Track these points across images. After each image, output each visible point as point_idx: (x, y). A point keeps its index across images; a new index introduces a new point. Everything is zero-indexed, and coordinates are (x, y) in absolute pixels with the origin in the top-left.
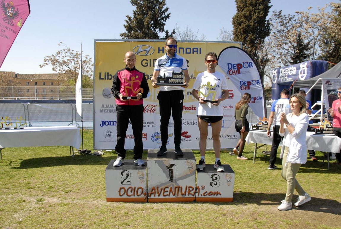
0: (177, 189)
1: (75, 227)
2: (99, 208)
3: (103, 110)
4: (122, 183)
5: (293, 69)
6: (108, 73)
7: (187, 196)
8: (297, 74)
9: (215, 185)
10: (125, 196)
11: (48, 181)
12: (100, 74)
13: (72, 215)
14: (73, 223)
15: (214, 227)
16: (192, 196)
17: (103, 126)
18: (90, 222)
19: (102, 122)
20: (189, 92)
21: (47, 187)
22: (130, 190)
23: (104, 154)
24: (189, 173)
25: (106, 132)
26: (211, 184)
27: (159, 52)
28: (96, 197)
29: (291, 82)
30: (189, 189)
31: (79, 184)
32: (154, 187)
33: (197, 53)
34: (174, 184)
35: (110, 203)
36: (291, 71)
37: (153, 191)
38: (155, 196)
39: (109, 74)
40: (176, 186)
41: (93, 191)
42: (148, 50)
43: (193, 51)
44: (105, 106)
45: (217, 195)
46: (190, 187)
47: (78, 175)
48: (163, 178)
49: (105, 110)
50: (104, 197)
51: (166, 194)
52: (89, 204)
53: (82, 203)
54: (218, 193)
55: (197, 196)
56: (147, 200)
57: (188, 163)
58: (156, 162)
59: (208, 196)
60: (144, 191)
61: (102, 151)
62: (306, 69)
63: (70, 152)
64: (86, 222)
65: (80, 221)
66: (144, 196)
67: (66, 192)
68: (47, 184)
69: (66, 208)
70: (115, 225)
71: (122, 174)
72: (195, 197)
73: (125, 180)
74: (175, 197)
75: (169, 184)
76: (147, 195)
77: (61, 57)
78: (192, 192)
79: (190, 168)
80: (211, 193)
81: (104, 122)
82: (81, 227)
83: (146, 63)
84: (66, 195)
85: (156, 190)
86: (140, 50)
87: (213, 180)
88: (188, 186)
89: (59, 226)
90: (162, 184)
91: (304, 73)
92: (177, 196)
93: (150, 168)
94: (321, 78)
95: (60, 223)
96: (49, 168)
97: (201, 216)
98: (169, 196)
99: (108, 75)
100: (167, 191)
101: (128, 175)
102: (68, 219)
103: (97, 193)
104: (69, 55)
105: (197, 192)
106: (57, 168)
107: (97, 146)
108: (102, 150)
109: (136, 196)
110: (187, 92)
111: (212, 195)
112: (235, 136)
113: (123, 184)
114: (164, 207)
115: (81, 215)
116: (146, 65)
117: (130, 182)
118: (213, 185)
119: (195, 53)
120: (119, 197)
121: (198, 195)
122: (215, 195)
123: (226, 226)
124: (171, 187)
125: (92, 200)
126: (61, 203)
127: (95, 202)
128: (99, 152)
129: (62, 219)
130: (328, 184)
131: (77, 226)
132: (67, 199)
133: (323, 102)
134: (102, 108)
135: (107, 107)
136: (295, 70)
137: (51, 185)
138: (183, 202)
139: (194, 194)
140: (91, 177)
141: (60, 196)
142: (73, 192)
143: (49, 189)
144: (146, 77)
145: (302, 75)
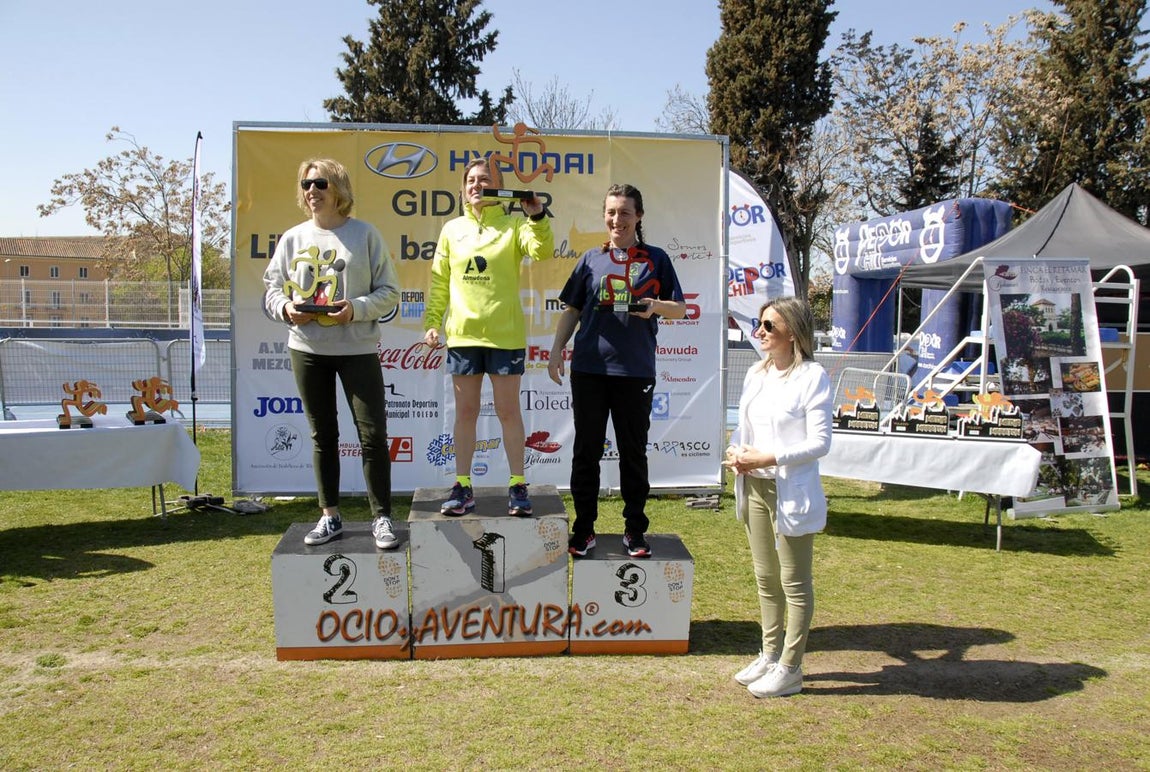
0: (508, 615)
1: (171, 741)
2: (254, 681)
3: (263, 361)
4: (327, 597)
5: (900, 227)
7: (540, 638)
8: (914, 244)
9: (632, 599)
10: (339, 641)
11: (76, 599)
14: (165, 728)
15: (626, 730)
16: (559, 638)
17: (264, 413)
18: (221, 726)
19: (260, 401)
20: (552, 301)
21: (73, 618)
22: (354, 620)
23: (267, 509)
24: (546, 563)
25: (273, 435)
26: (618, 598)
27: (453, 168)
28: (240, 647)
29: (894, 271)
30: (548, 615)
31: (185, 606)
32: (433, 610)
33: (581, 171)
34: (498, 597)
35: (287, 664)
36: (894, 232)
37: (431, 624)
38: (436, 638)
40: (503, 604)
41: (231, 630)
42: (416, 158)
43: (568, 166)
44: (271, 348)
45: (637, 633)
46: (550, 608)
47: (181, 579)
48: (462, 579)
49: (270, 360)
50: (270, 645)
51: (471, 630)
52: (218, 670)
53: (196, 667)
54: (640, 627)
55: (574, 637)
56: (412, 653)
57: (542, 531)
58: (437, 529)
59: (608, 637)
60: (400, 622)
61: (261, 501)
62: (941, 226)
63: (151, 502)
64: (209, 726)
65: (187, 724)
66: (400, 638)
67: (141, 632)
68: (71, 610)
69: (140, 684)
71: (327, 567)
72: (566, 638)
73: (337, 586)
74: (500, 640)
75: (482, 599)
76: (412, 635)
77: (116, 178)
78: (558, 625)
79: (552, 546)
80: (617, 627)
81: (268, 402)
83: (408, 204)
84: (139, 644)
85: (440, 620)
86: (390, 158)
87: (625, 585)
88: (543, 607)
89: (116, 741)
90: (460, 600)
91: (936, 241)
92: (507, 636)
93: (419, 547)
94: (981, 258)
95: (120, 731)
97: (585, 699)
98: (483, 637)
100: (476, 623)
101: (346, 572)
102: (146, 719)
103: (244, 635)
104: (146, 172)
105: (574, 624)
107: (245, 484)
108: (263, 495)
109: (375, 641)
110: (547, 301)
111: (621, 631)
112: (706, 446)
113: (330, 602)
114: (464, 674)
115: (190, 705)
116: (410, 208)
117: (352, 593)
118: (625, 598)
119: (574, 171)
120: (317, 643)
121: (578, 634)
122: (633, 633)
124: (488, 608)
125: (229, 656)
126: (125, 670)
127: (237, 663)
128: (250, 501)
129: (126, 720)
130: (994, 594)
131: (178, 736)
132: (144, 656)
133: (987, 333)
134: (260, 356)
135: (277, 352)
136: (907, 229)
137: (86, 613)
138: (527, 656)
139: (565, 629)
140: (225, 583)
141: (119, 646)
142: (162, 632)
143: (81, 627)
144: (410, 251)
145: (928, 247)
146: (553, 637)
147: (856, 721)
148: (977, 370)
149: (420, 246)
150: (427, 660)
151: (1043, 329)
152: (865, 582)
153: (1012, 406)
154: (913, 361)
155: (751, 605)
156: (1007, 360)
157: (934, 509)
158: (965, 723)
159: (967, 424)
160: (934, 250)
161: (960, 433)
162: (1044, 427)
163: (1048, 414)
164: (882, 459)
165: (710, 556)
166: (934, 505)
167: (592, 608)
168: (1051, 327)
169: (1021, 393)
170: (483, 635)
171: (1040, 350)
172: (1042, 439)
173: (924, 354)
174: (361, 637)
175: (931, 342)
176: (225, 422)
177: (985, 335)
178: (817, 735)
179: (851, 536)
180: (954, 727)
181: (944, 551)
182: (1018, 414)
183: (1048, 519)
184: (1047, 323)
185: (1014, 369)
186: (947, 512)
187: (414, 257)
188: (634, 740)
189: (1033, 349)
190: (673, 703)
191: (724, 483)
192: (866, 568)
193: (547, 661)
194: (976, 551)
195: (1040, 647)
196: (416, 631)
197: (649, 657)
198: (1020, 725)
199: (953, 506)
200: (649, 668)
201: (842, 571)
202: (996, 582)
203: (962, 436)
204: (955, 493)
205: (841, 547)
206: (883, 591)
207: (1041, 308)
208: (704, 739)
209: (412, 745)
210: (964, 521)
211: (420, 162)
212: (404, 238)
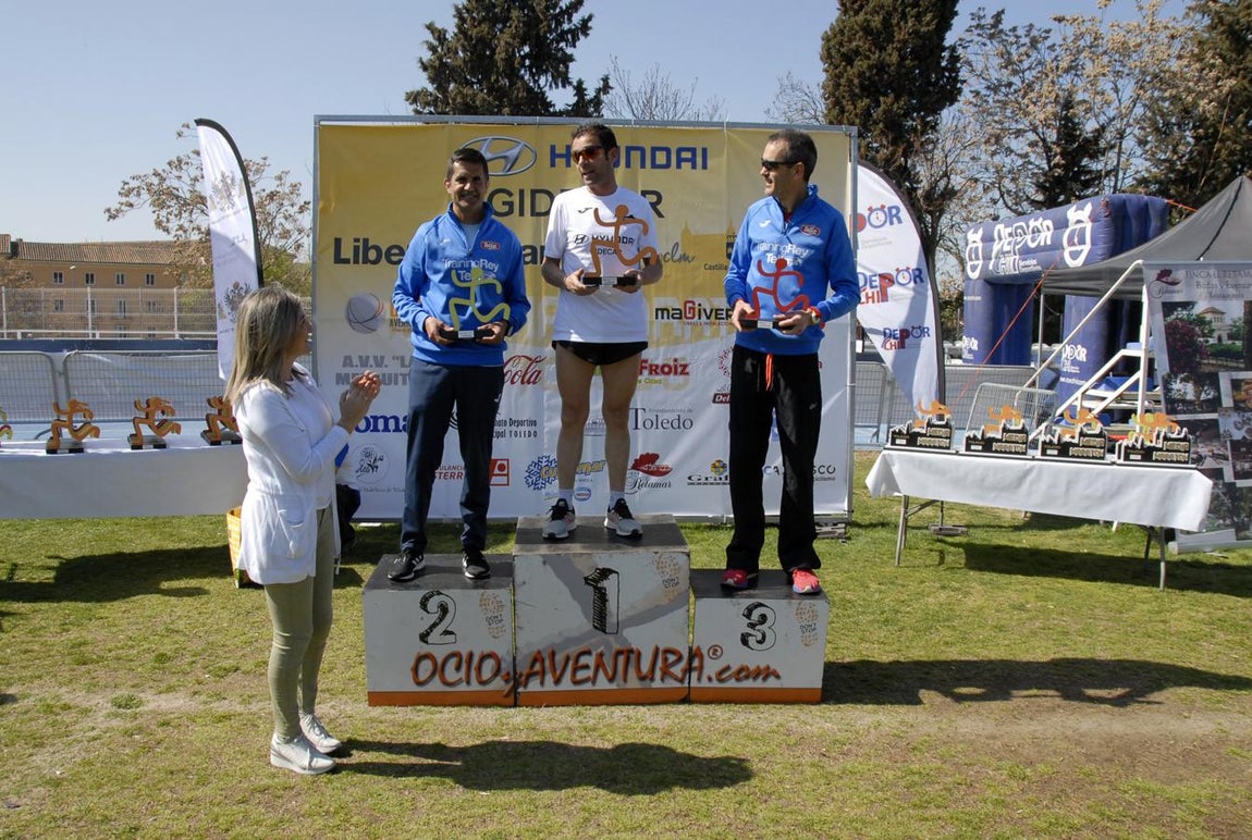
0: (621, 659)
1: (257, 794)
2: (344, 729)
3: (347, 375)
4: (424, 637)
5: (1041, 228)
6: (366, 241)
7: (657, 684)
8: (1056, 246)
9: (760, 642)
10: (436, 685)
11: (151, 635)
12: (338, 242)
13: (244, 756)
14: (250, 781)
16: (678, 685)
20: (663, 310)
21: (147, 655)
22: (453, 662)
24: (664, 601)
25: (358, 456)
26: (744, 640)
27: (553, 165)
28: (328, 690)
29: (1035, 275)
30: (666, 659)
32: (539, 652)
33: (694, 167)
34: (611, 638)
35: (380, 709)
36: (1033, 232)
37: (537, 667)
38: (542, 683)
39: (370, 245)
40: (617, 647)
42: (513, 153)
43: (680, 161)
44: (356, 361)
45: (765, 679)
46: (667, 651)
48: (573, 619)
50: (360, 688)
54: (768, 673)
55: (694, 683)
56: (516, 698)
57: (660, 566)
58: (544, 563)
59: (732, 683)
60: (503, 666)
62: (1088, 226)
65: (274, 776)
66: (502, 683)
67: (221, 673)
68: (146, 646)
69: (220, 730)
71: (424, 604)
72: (686, 685)
73: (434, 625)
74: (613, 686)
75: (594, 640)
76: (516, 680)
77: (186, 179)
78: (677, 670)
79: (671, 582)
80: (743, 673)
82: (280, 797)
84: (219, 685)
85: (547, 663)
87: (752, 626)
88: (661, 648)
90: (569, 641)
91: (1082, 242)
92: (621, 682)
93: (524, 583)
94: (1140, 261)
95: (203, 782)
98: (594, 682)
99: (367, 249)
100: (586, 667)
101: (444, 609)
102: (231, 770)
105: (695, 669)
109: (475, 686)
110: (657, 310)
111: (747, 677)
112: (831, 470)
113: (426, 642)
114: (574, 723)
116: (506, 209)
117: (452, 633)
118: (752, 641)
119: (686, 166)
120: (412, 687)
121: (699, 679)
122: (760, 680)
124: (599, 651)
126: (205, 714)
130: (1160, 639)
131: (263, 791)
132: (225, 699)
133: (1146, 345)
134: (344, 371)
136: (1048, 229)
137: (162, 650)
138: (643, 704)
139: (684, 674)
141: (197, 687)
142: (243, 673)
143: (157, 665)
145: (1073, 249)
146: (671, 683)
147: (1014, 784)
148: (1135, 386)
150: (533, 707)
151: (1211, 341)
152: (1014, 623)
153: (1178, 428)
154: (1053, 375)
155: (887, 648)
156: (1169, 376)
157: (1085, 541)
158: (1138, 788)
159: (1127, 447)
160: (1078, 253)
161: (1119, 458)
162: (1212, 451)
163: (1217, 436)
164: (1031, 485)
165: (839, 592)
166: (1085, 536)
167: (715, 651)
168: (1220, 339)
169: (1185, 412)
170: (594, 680)
171: (1208, 365)
172: (1209, 463)
173: (1067, 368)
174: (459, 681)
175: (1076, 354)
177: (1144, 347)
178: (971, 799)
179: (994, 571)
180: (1126, 792)
181: (1099, 589)
182: (1185, 436)
183: (1216, 554)
184: (1216, 335)
185: (1177, 385)
186: (1100, 545)
188: (766, 801)
189: (1200, 364)
190: (807, 759)
191: (851, 511)
192: (1014, 608)
193: (664, 709)
194: (1137, 589)
195: (1219, 702)
196: (521, 675)
197: (778, 706)
198: (1203, 793)
199: (1106, 537)
200: (779, 719)
201: (986, 610)
202: (1162, 626)
203: (1121, 461)
204: (1108, 524)
205: (985, 584)
206: (1034, 634)
207: (1208, 317)
208: (844, 802)
209: (520, 804)
210: (1120, 555)
211: (516, 159)
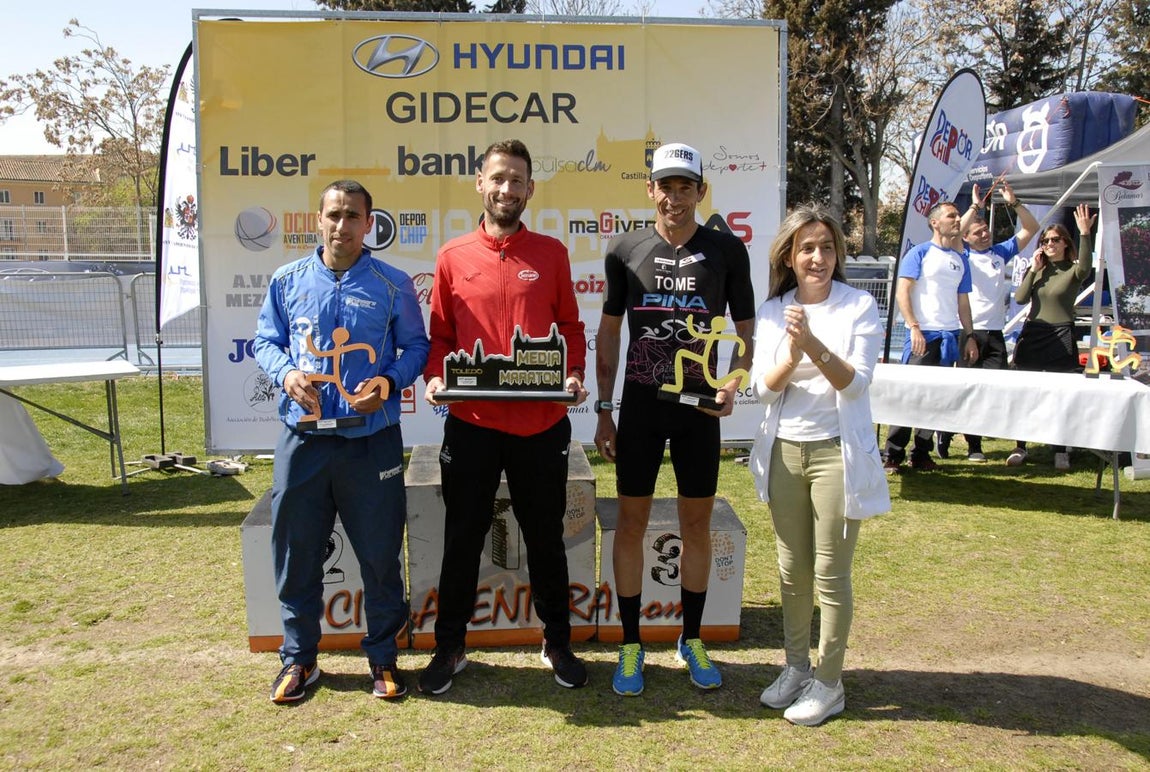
0: (524, 596)
1: (116, 754)
2: (221, 677)
3: (238, 296)
5: (993, 132)
6: (255, 150)
8: (1009, 151)
9: (671, 577)
11: (14, 581)
12: (224, 151)
13: (106, 711)
14: (110, 739)
15: (664, 737)
17: (241, 358)
18: (178, 735)
19: (235, 344)
20: (577, 223)
21: (6, 604)
22: (340, 604)
23: (247, 470)
25: (252, 383)
26: (655, 575)
27: (457, 65)
28: (208, 636)
31: (144, 587)
33: (610, 67)
34: (512, 575)
35: (262, 656)
39: (260, 154)
40: (519, 583)
41: (196, 615)
42: (413, 53)
43: (594, 61)
44: (247, 281)
47: (141, 555)
49: (246, 296)
50: (243, 633)
51: (481, 614)
52: (179, 665)
53: (153, 661)
56: (410, 642)
61: (239, 460)
62: (1045, 127)
63: (110, 464)
64: (165, 734)
65: (138, 733)
67: (90, 620)
68: (7, 594)
69: (84, 684)
70: (278, 740)
72: (594, 623)
74: (516, 625)
75: (495, 577)
77: (75, 83)
78: (585, 608)
80: (654, 610)
81: (245, 344)
82: (143, 756)
83: (405, 108)
84: (86, 634)
86: (383, 54)
87: (664, 559)
89: (49, 756)
91: (1038, 146)
94: (1095, 166)
95: (55, 743)
96: (20, 530)
98: (494, 622)
99: (256, 158)
100: (487, 605)
102: (88, 727)
103: (213, 621)
104: (110, 76)
105: (603, 606)
106: (53, 529)
107: (220, 440)
108: (243, 453)
110: (571, 223)
111: (658, 615)
115: (143, 709)
116: (407, 114)
118: (663, 576)
119: (602, 66)
121: (607, 617)
122: (672, 617)
123: (711, 733)
124: (500, 588)
125: (193, 647)
126: (64, 668)
127: (202, 656)
128: (227, 460)
129: (63, 729)
131: (124, 750)
132: (91, 649)
134: (235, 292)
135: (254, 286)
136: (1002, 132)
137: (25, 597)
139: (592, 612)
140: (193, 558)
141: (61, 637)
142: (115, 619)
143: (16, 614)
144: (409, 165)
145: (1028, 153)
149: (421, 159)
150: (428, 649)
156: (1123, 288)
160: (1033, 158)
170: (494, 620)
174: (349, 623)
176: (197, 369)
185: (1133, 299)
187: (413, 172)
196: (415, 616)
211: (417, 59)
212: (401, 149)
